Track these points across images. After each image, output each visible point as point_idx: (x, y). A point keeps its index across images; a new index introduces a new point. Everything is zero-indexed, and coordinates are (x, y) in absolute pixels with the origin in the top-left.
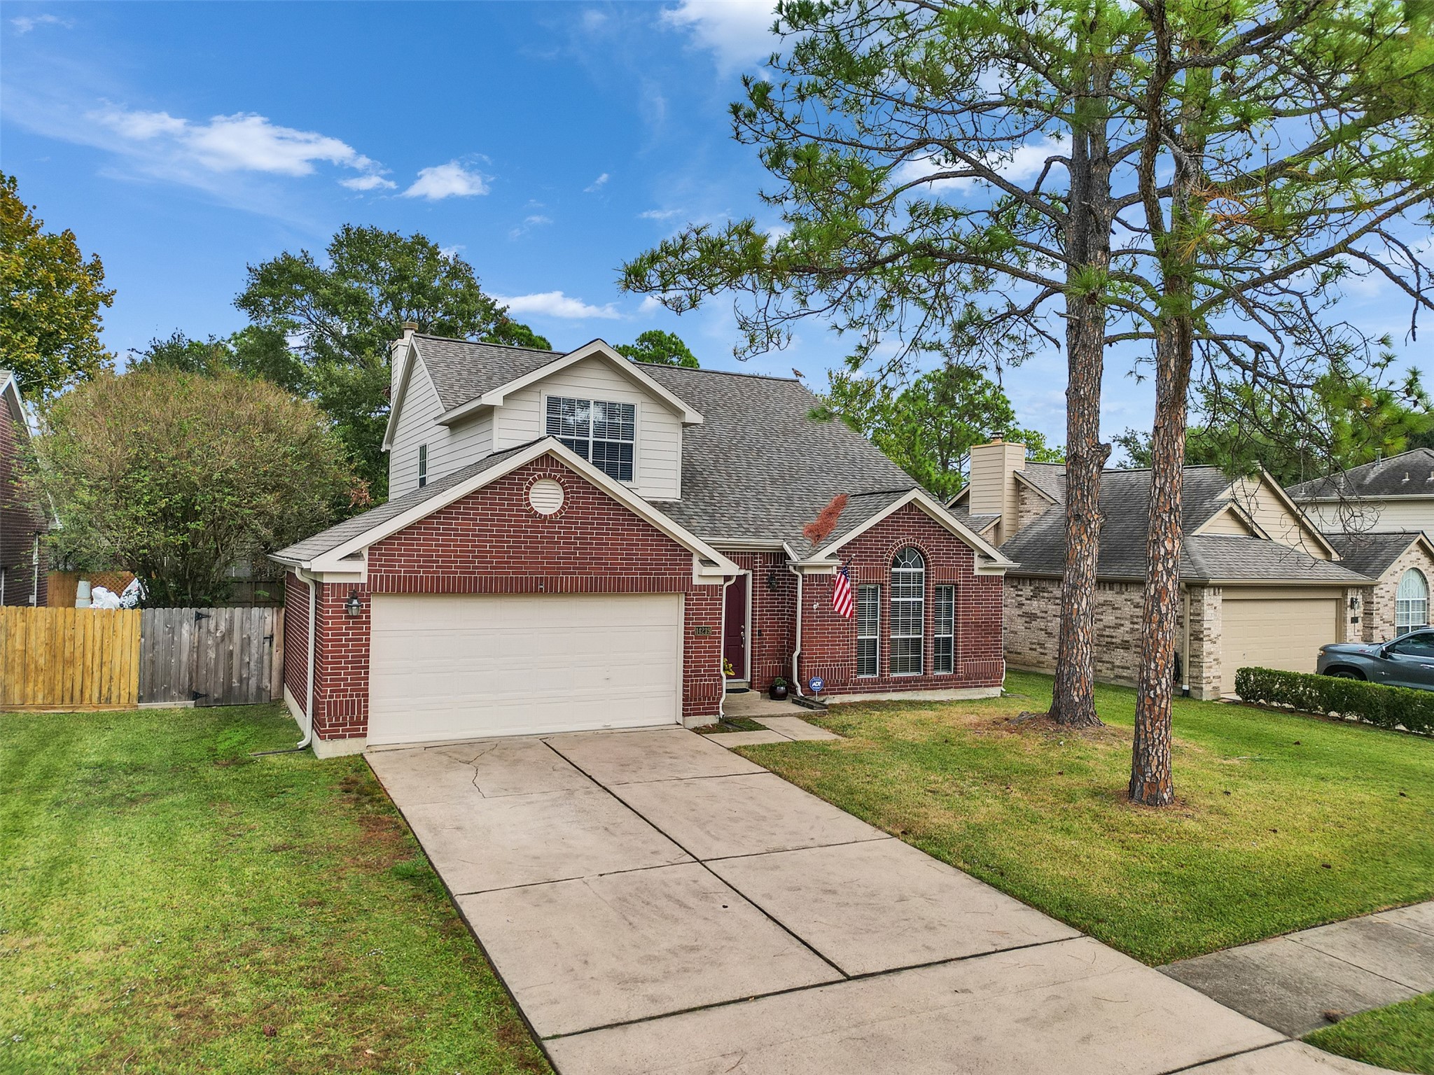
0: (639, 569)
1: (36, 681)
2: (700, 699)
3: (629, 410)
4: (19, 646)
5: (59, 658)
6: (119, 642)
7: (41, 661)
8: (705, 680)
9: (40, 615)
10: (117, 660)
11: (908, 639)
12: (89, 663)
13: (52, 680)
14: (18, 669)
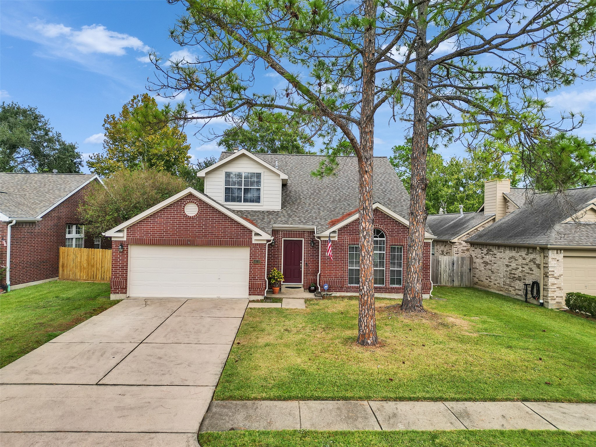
0: (229, 237)
1: (83, 272)
2: (255, 289)
3: (259, 175)
4: (79, 260)
5: (90, 265)
6: (107, 260)
7: (85, 265)
8: (258, 281)
9: (85, 251)
10: (106, 266)
11: (377, 270)
12: (98, 267)
13: (88, 271)
14: (79, 268)
